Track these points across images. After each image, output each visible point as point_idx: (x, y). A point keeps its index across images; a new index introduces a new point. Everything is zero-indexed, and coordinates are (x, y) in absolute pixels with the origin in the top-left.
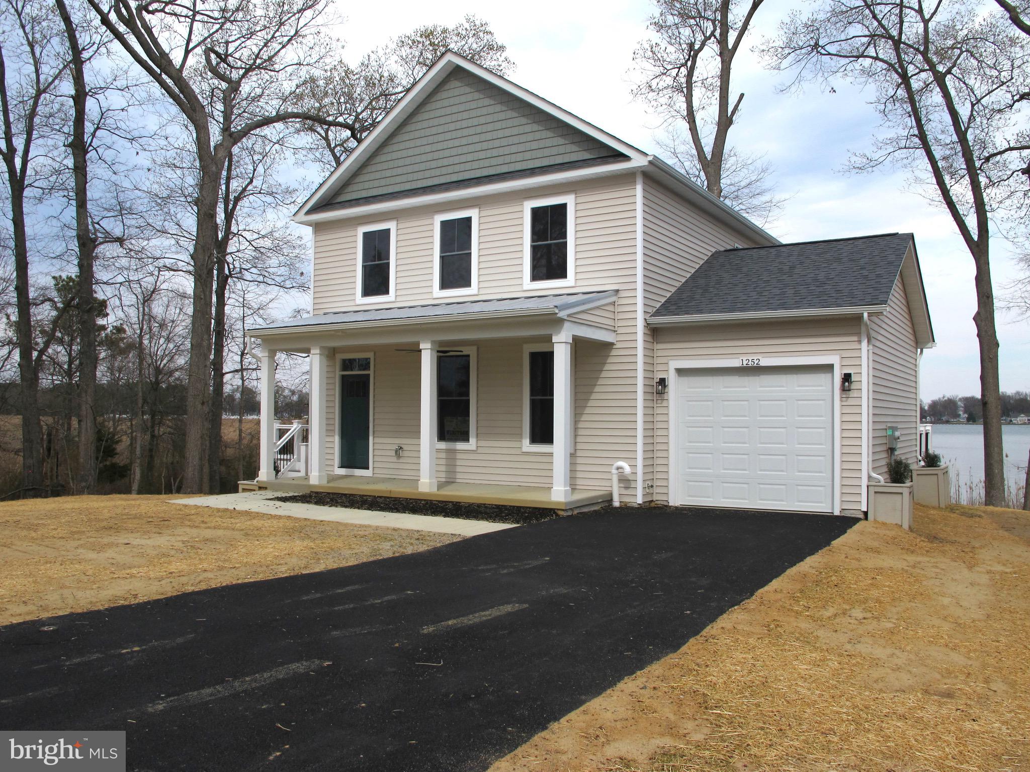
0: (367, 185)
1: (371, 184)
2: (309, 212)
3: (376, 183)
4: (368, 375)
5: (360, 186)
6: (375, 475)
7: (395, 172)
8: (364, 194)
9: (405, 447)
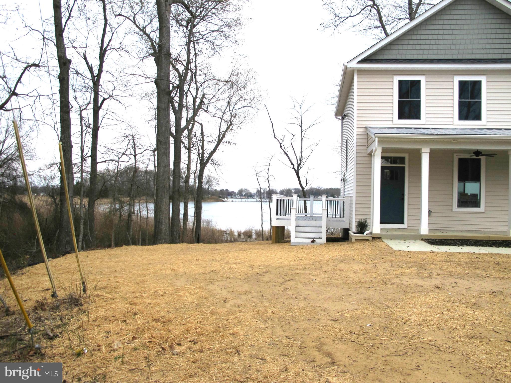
0: (401, 52)
1: (404, 52)
2: (360, 62)
3: (408, 52)
4: (404, 168)
5: (396, 52)
6: (409, 228)
7: (423, 47)
8: (399, 57)
9: (433, 212)
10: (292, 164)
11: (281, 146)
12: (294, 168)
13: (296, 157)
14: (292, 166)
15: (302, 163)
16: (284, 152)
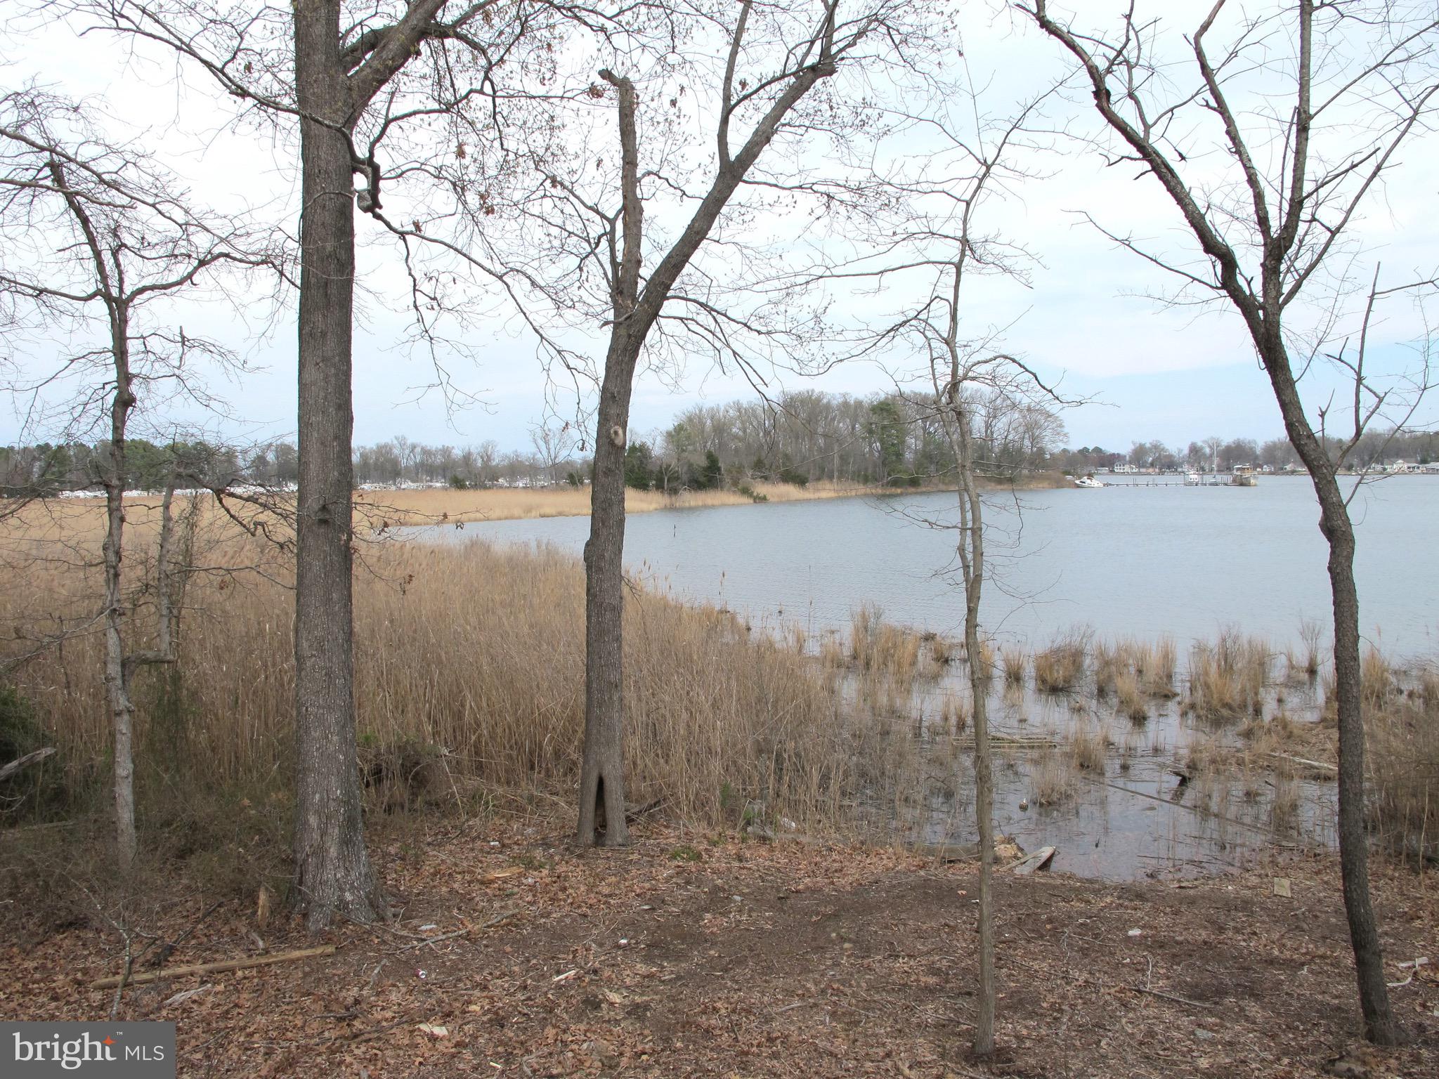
10: (1211, 245)
11: (1102, 95)
12: (1229, 281)
13: (1252, 180)
14: (1208, 268)
15: (1311, 237)
16: (1133, 151)
